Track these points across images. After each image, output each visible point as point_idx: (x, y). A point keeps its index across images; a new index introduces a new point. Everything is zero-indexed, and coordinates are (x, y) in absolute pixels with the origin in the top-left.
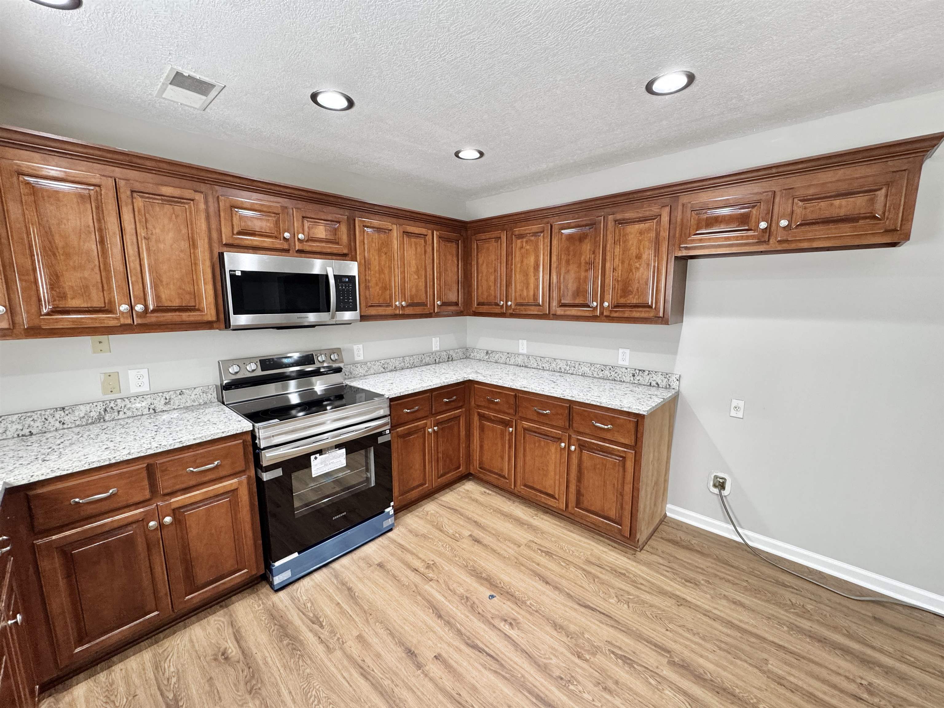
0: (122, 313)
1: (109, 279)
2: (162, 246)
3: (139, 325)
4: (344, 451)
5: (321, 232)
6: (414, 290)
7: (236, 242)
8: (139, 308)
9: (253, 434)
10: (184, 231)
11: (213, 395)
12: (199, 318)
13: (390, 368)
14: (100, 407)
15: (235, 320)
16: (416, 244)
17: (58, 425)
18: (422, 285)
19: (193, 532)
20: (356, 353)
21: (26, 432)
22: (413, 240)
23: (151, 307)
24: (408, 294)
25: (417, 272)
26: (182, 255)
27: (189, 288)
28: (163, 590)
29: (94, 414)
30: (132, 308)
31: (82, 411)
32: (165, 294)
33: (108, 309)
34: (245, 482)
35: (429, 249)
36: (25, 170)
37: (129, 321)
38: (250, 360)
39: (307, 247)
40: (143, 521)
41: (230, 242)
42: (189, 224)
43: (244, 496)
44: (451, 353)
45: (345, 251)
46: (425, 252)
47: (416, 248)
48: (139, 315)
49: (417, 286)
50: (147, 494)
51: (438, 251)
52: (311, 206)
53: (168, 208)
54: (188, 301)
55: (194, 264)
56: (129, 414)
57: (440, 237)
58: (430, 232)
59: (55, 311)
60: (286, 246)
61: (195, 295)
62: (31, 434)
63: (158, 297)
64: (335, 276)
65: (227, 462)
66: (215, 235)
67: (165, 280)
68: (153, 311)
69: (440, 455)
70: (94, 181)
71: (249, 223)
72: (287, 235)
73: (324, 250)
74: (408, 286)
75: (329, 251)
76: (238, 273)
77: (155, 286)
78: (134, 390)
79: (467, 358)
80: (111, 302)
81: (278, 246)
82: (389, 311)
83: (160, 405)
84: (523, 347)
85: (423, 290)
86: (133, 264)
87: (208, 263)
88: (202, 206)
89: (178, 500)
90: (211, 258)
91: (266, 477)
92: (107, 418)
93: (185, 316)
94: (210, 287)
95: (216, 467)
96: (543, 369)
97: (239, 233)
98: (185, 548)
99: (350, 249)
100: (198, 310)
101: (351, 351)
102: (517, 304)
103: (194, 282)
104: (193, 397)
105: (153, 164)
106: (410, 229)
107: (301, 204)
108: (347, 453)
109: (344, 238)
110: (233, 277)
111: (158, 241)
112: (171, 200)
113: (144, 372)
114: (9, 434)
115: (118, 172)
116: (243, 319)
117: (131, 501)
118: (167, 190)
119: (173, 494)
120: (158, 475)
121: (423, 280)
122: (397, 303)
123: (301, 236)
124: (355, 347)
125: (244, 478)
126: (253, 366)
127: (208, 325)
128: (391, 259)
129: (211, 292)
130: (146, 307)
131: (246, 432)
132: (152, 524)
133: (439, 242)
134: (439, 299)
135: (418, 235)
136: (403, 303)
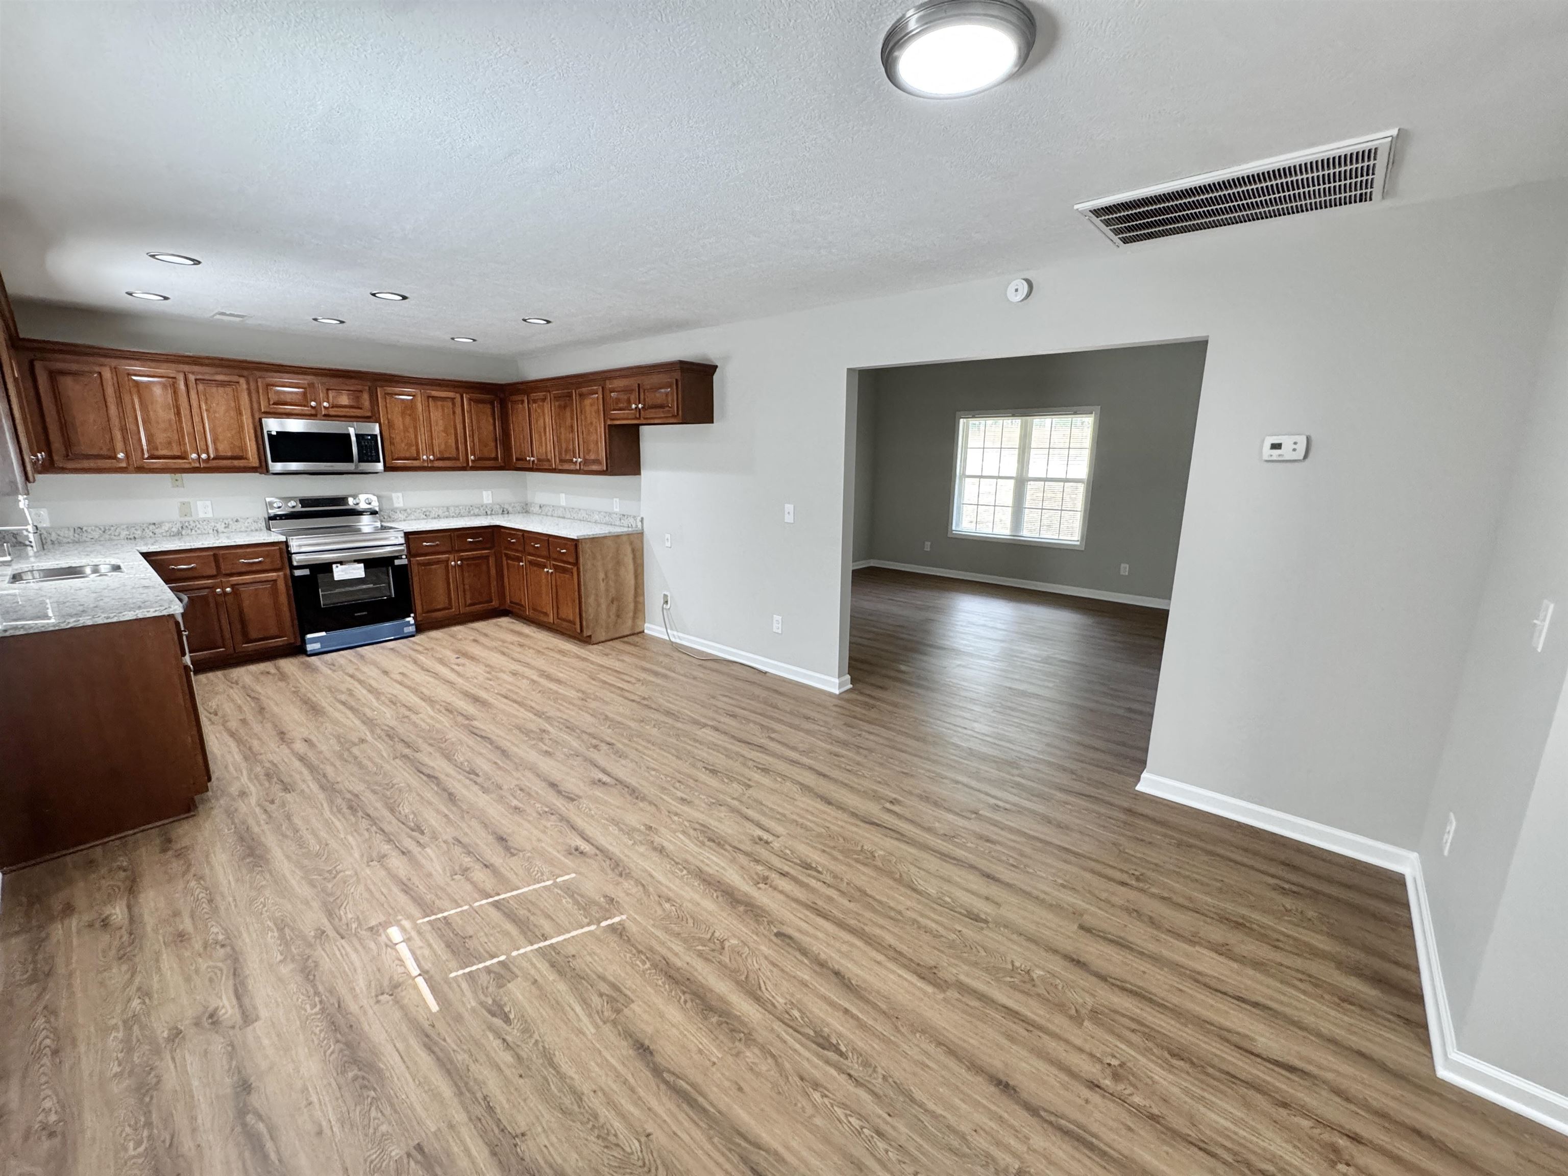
0: (193, 459)
1: (183, 436)
2: (217, 415)
3: (204, 468)
4: (362, 565)
5: (344, 400)
6: (443, 447)
7: (271, 411)
8: (204, 456)
9: (286, 543)
10: (233, 404)
11: (263, 525)
12: (246, 465)
13: (432, 515)
14: (179, 525)
15: (273, 466)
16: (443, 407)
17: (151, 534)
18: (452, 441)
19: (246, 603)
20: (395, 500)
21: (132, 536)
22: (439, 403)
23: (212, 456)
24: (436, 449)
25: (446, 431)
26: (232, 421)
27: (237, 443)
28: (227, 635)
29: (174, 530)
30: (199, 456)
31: (166, 527)
32: (221, 447)
33: (184, 456)
34: (282, 576)
35: (458, 410)
36: (132, 372)
37: (197, 465)
38: (291, 499)
39: (332, 412)
40: (212, 588)
41: (268, 410)
42: (237, 399)
43: (281, 585)
44: (506, 506)
45: (369, 414)
46: (454, 413)
47: (443, 410)
48: (204, 461)
49: (446, 443)
50: (214, 572)
51: (470, 412)
52: (334, 380)
53: (221, 390)
54: (238, 452)
55: (241, 427)
56: (199, 532)
57: (470, 400)
58: (458, 396)
59: (150, 457)
60: (313, 412)
61: (243, 448)
62: (135, 538)
63: (216, 449)
64: (357, 436)
65: (268, 560)
66: (255, 406)
67: (221, 437)
68: (214, 459)
69: (467, 587)
70: (172, 375)
71: (282, 397)
72: (313, 404)
73: (348, 414)
74: (436, 442)
75: (352, 414)
76: (274, 433)
77: (215, 442)
78: (201, 515)
79: (527, 512)
80: (186, 452)
81: (307, 412)
82: (416, 463)
83: (221, 527)
84: (563, 500)
85: (453, 445)
86: (198, 428)
87: (251, 426)
88: (245, 386)
89: (235, 579)
90: (254, 423)
91: (298, 573)
92: (184, 533)
93: (236, 463)
94: (254, 443)
95: (260, 562)
96: (574, 519)
97: (274, 404)
98: (241, 612)
99: (372, 411)
100: (246, 459)
101: (391, 499)
102: (539, 460)
103: (242, 439)
104: (246, 524)
105: (210, 361)
106: (434, 393)
107: (325, 380)
108: (365, 568)
109: (366, 403)
110: (270, 435)
111: (215, 412)
112: (223, 384)
113: (209, 503)
114: (122, 536)
115: (186, 368)
116: (278, 467)
117: (204, 574)
118: (220, 378)
119: (232, 575)
120: (221, 560)
121: (453, 436)
122: (425, 457)
123: (325, 404)
124: (394, 495)
125: (281, 573)
126: (293, 503)
127: (253, 470)
128: (415, 419)
129: (254, 447)
130: (209, 456)
131: (282, 542)
132: (218, 590)
133: (470, 405)
134: (473, 453)
135: (443, 399)
136: (431, 457)
